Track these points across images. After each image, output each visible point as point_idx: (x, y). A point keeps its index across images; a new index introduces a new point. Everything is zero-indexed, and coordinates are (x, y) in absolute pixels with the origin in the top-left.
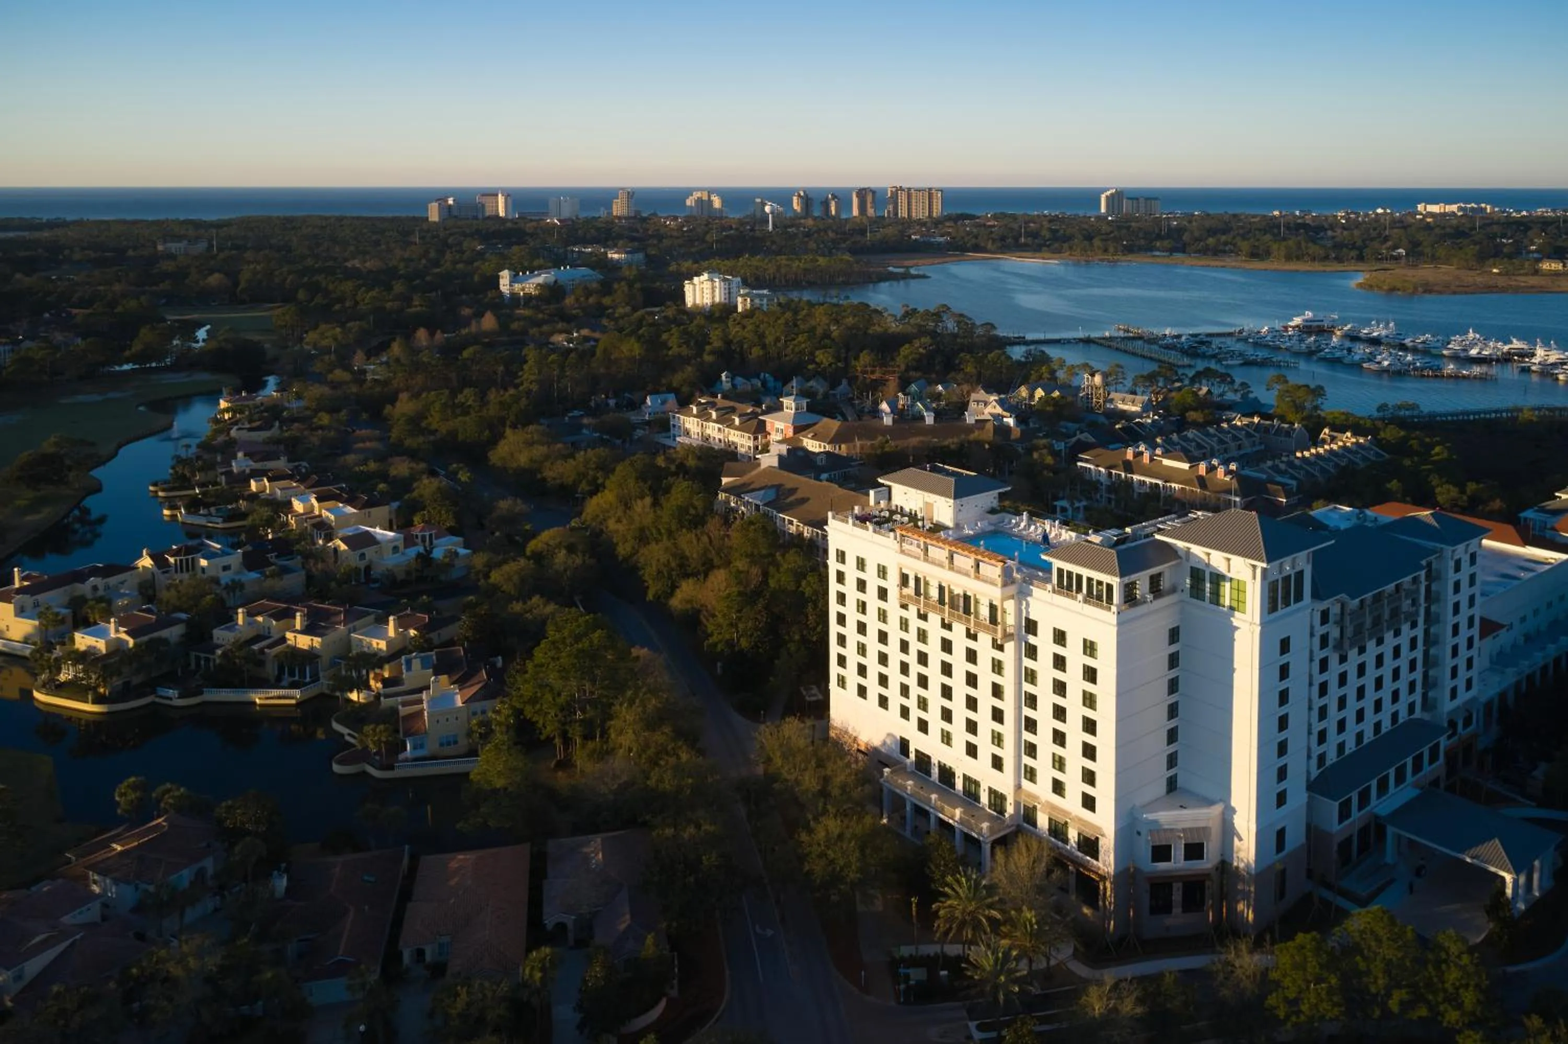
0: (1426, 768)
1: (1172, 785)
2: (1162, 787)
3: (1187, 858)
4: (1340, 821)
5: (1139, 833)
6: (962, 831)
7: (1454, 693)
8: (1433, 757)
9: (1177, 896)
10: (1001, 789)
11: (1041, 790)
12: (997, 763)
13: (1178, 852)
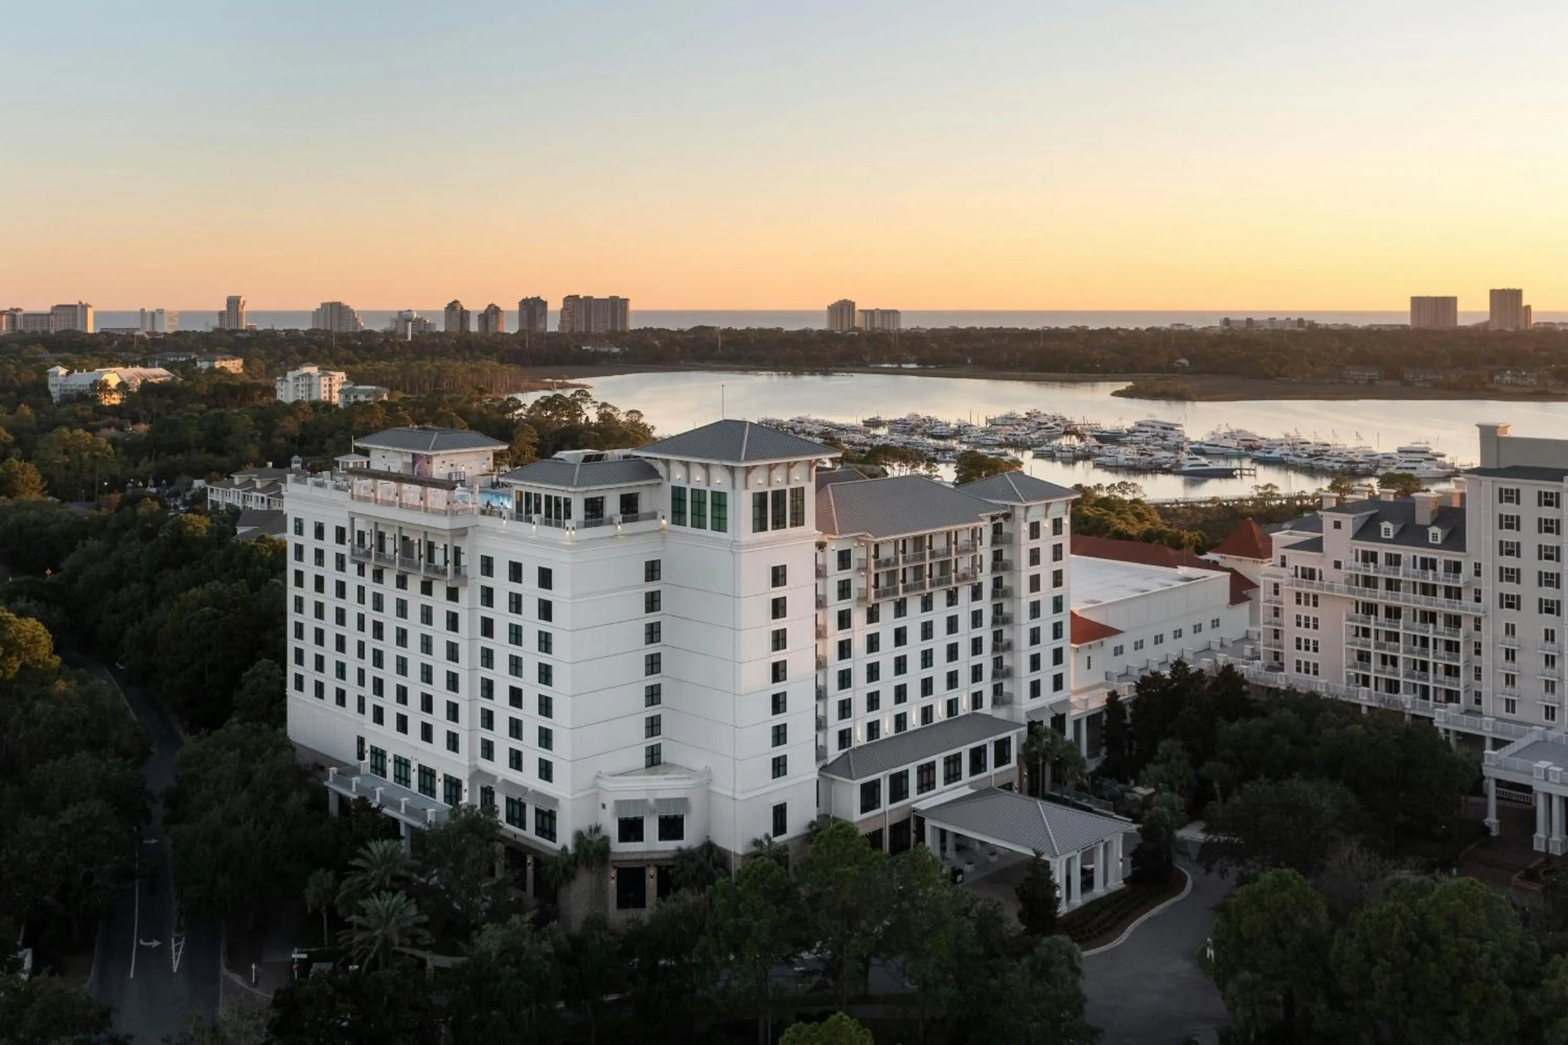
0: (991, 769)
1: (653, 758)
2: (642, 761)
3: (663, 836)
4: (864, 810)
5: (604, 806)
6: (408, 826)
7: (1035, 689)
8: (1002, 757)
9: (651, 883)
10: (455, 774)
11: (500, 767)
12: (453, 742)
13: (651, 828)
